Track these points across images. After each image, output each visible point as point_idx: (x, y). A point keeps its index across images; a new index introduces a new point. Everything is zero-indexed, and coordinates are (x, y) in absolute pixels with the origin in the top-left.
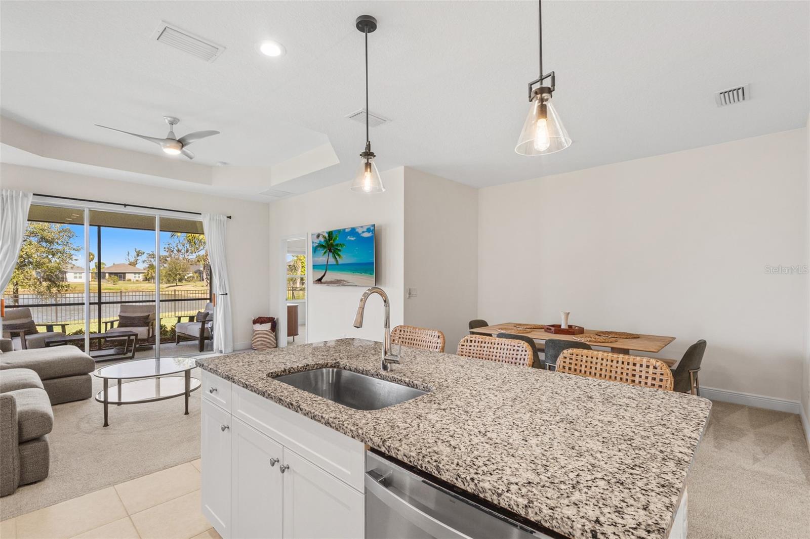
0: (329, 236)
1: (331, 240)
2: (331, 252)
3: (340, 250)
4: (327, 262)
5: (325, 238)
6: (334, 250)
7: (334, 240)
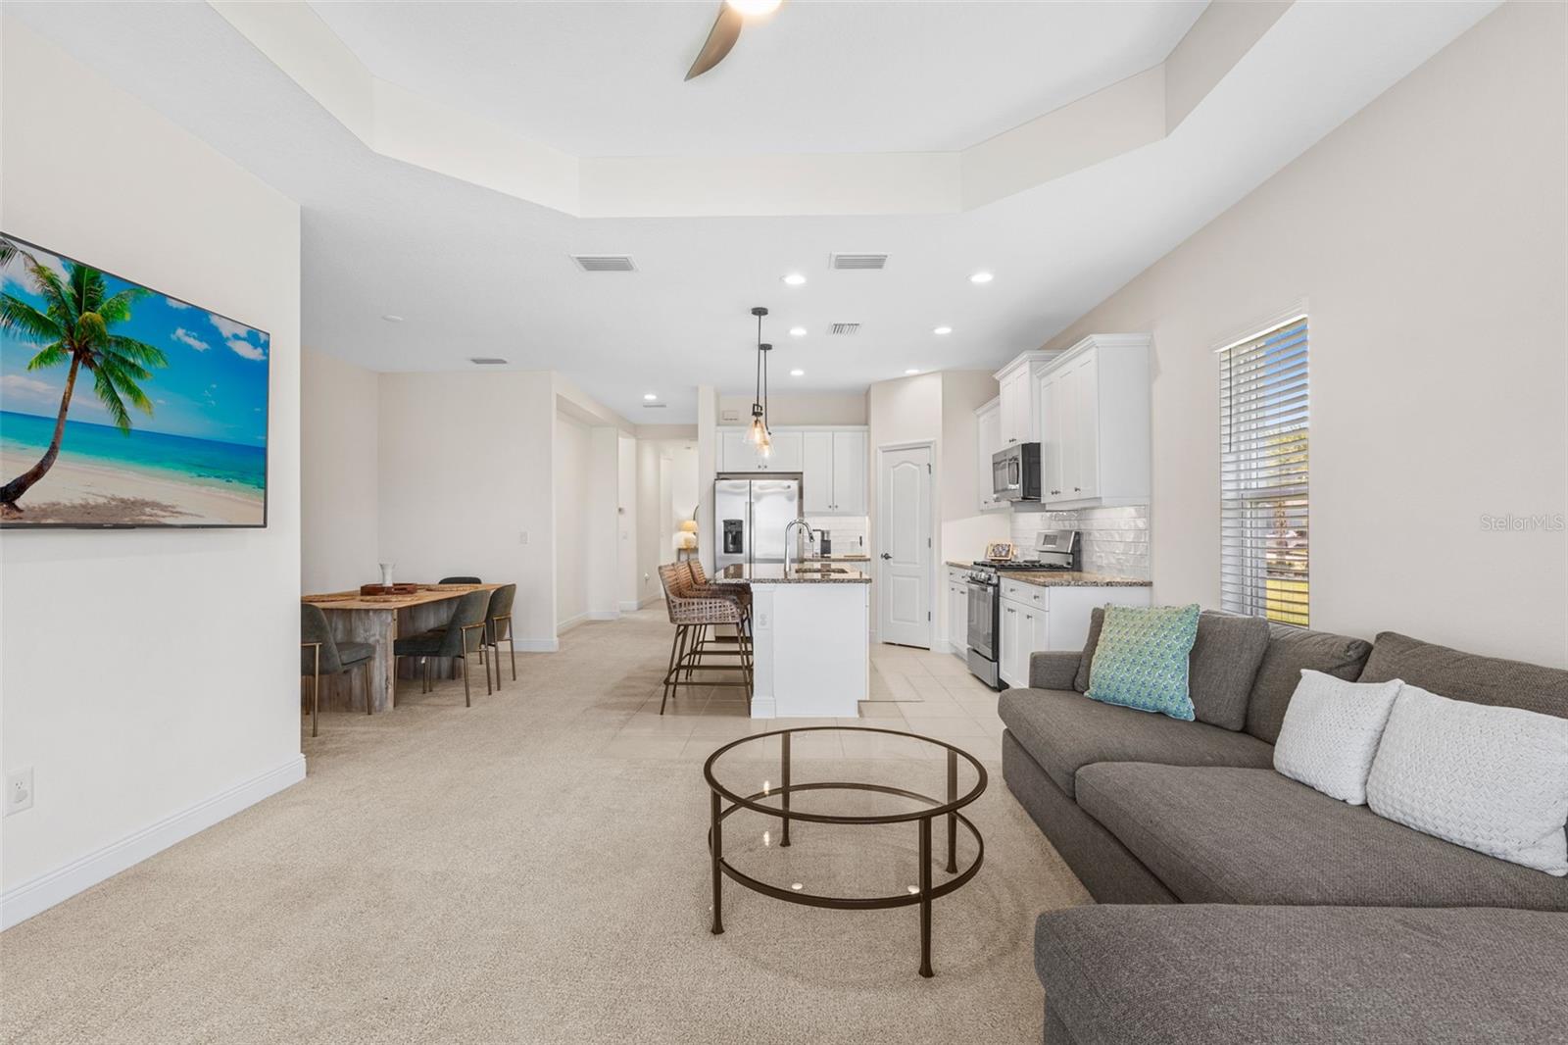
0: (77, 282)
1: (93, 305)
2: (90, 364)
3: (138, 371)
4: (64, 408)
5: (52, 281)
6: (107, 362)
7: (105, 315)
